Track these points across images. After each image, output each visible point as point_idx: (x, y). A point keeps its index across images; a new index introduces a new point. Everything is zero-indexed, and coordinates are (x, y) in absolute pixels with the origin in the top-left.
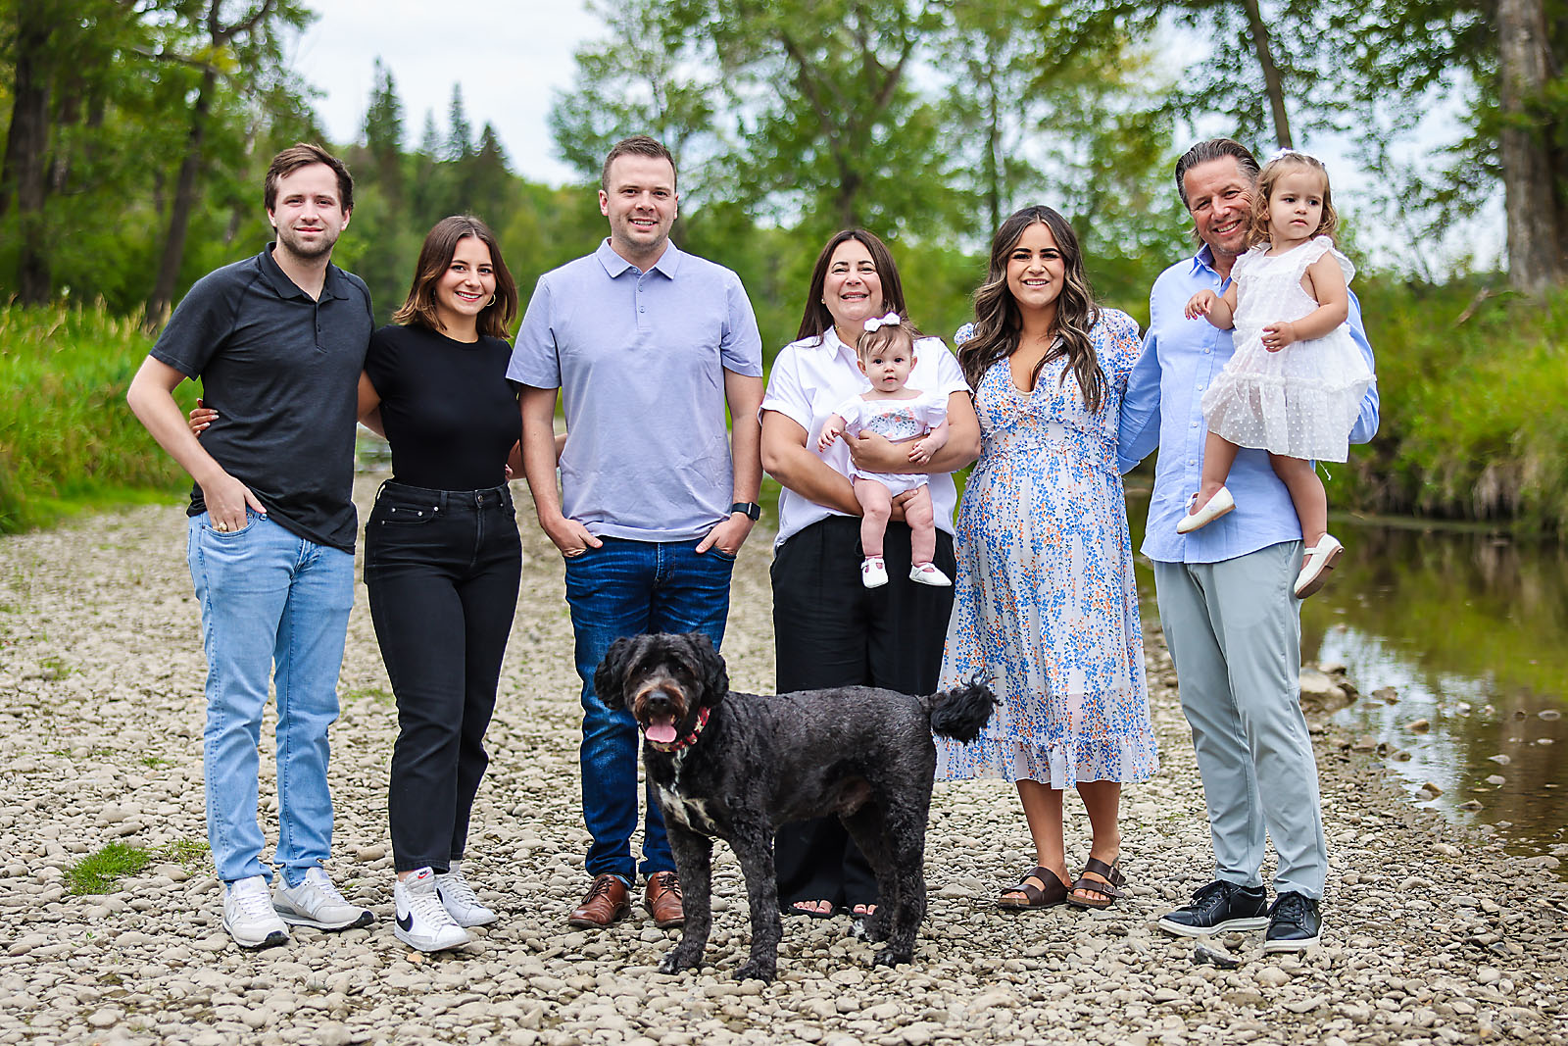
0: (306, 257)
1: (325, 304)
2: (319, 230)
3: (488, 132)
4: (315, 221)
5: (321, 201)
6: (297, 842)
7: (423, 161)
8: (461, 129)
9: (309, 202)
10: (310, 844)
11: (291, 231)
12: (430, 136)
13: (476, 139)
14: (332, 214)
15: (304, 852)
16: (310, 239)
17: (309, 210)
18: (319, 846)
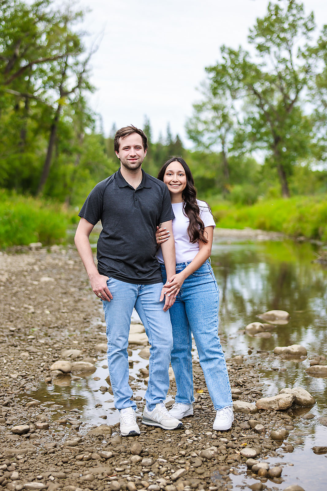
0: (133, 170)
1: (140, 190)
2: (137, 159)
3: (178, 137)
4: (135, 156)
5: (137, 147)
6: (153, 393)
7: (158, 145)
8: (170, 135)
9: (132, 149)
10: (158, 395)
11: (126, 160)
12: (161, 138)
13: (174, 139)
14: (141, 152)
15: (155, 397)
16: (133, 163)
17: (132, 152)
18: (161, 396)
